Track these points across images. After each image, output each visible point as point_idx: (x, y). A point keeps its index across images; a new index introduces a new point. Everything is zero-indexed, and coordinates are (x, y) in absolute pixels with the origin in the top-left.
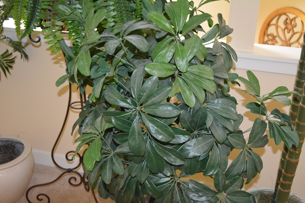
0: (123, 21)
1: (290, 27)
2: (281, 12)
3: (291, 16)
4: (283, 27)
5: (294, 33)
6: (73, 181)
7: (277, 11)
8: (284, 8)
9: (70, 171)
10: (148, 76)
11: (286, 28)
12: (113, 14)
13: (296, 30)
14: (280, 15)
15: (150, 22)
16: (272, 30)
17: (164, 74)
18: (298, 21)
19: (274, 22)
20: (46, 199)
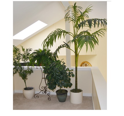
2: (83, 63)
3: (86, 63)
6: (43, 92)
10: (55, 68)
18: (88, 64)
20: (38, 97)
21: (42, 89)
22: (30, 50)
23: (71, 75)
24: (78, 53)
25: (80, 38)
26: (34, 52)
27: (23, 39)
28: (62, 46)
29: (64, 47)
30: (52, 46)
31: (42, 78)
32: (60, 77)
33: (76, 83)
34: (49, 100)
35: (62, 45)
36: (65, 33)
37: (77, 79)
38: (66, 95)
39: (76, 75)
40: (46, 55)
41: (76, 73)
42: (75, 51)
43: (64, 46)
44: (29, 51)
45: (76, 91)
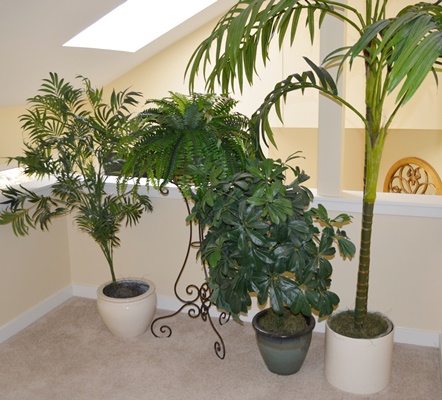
0: (232, 174)
1: (414, 178)
2: (403, 163)
3: (415, 167)
4: (408, 179)
5: (420, 185)
6: (192, 313)
7: (399, 162)
8: (406, 159)
9: (189, 303)
10: (248, 205)
11: (410, 180)
12: (226, 169)
13: (420, 181)
14: (403, 167)
15: (249, 172)
16: (396, 183)
17: (258, 204)
18: (422, 171)
19: (397, 174)
20: (168, 331)
21: (190, 298)
22: (129, 100)
23: (335, 245)
24: (382, 124)
25: (405, 32)
26: (150, 111)
27: (133, 48)
28: (294, 80)
29: (308, 85)
30: (250, 80)
31: (191, 244)
32: (274, 258)
33: (359, 287)
34: (221, 354)
35: (297, 76)
36: (317, 13)
37: (367, 268)
38: (302, 341)
39: (363, 245)
40: (208, 129)
41: (366, 236)
42: (368, 109)
43: (308, 80)
44: (126, 105)
45: (356, 327)
